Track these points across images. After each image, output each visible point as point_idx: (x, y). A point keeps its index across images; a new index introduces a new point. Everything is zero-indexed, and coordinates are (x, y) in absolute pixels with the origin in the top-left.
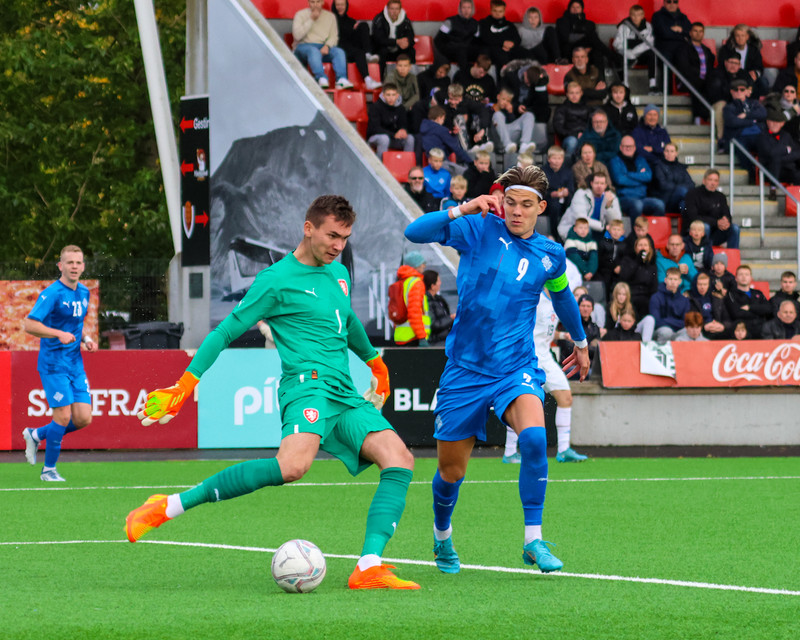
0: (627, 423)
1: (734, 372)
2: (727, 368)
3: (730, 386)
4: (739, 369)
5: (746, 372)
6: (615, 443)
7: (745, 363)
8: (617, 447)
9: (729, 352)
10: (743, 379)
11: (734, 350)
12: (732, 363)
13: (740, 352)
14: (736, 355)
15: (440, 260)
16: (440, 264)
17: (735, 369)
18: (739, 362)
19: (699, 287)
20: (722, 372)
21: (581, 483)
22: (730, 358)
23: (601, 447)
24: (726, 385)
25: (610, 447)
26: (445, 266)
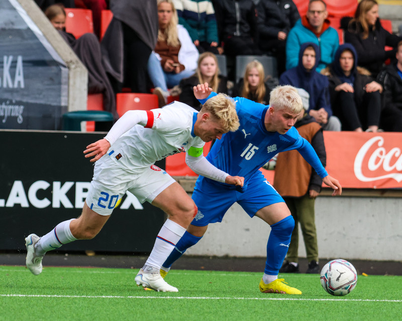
0: (247, 230)
1: (381, 171)
2: (372, 166)
3: (375, 187)
4: (387, 168)
5: (395, 171)
6: (232, 254)
7: (394, 160)
8: (235, 258)
9: (375, 146)
10: (391, 179)
11: (380, 144)
12: (378, 160)
13: (388, 147)
14: (383, 150)
15: (23, 22)
16: (22, 27)
17: (381, 167)
18: (387, 158)
19: (343, 61)
20: (365, 170)
21: (188, 301)
22: (376, 153)
23: (215, 257)
24: (370, 186)
25: (226, 257)
26: (29, 29)
